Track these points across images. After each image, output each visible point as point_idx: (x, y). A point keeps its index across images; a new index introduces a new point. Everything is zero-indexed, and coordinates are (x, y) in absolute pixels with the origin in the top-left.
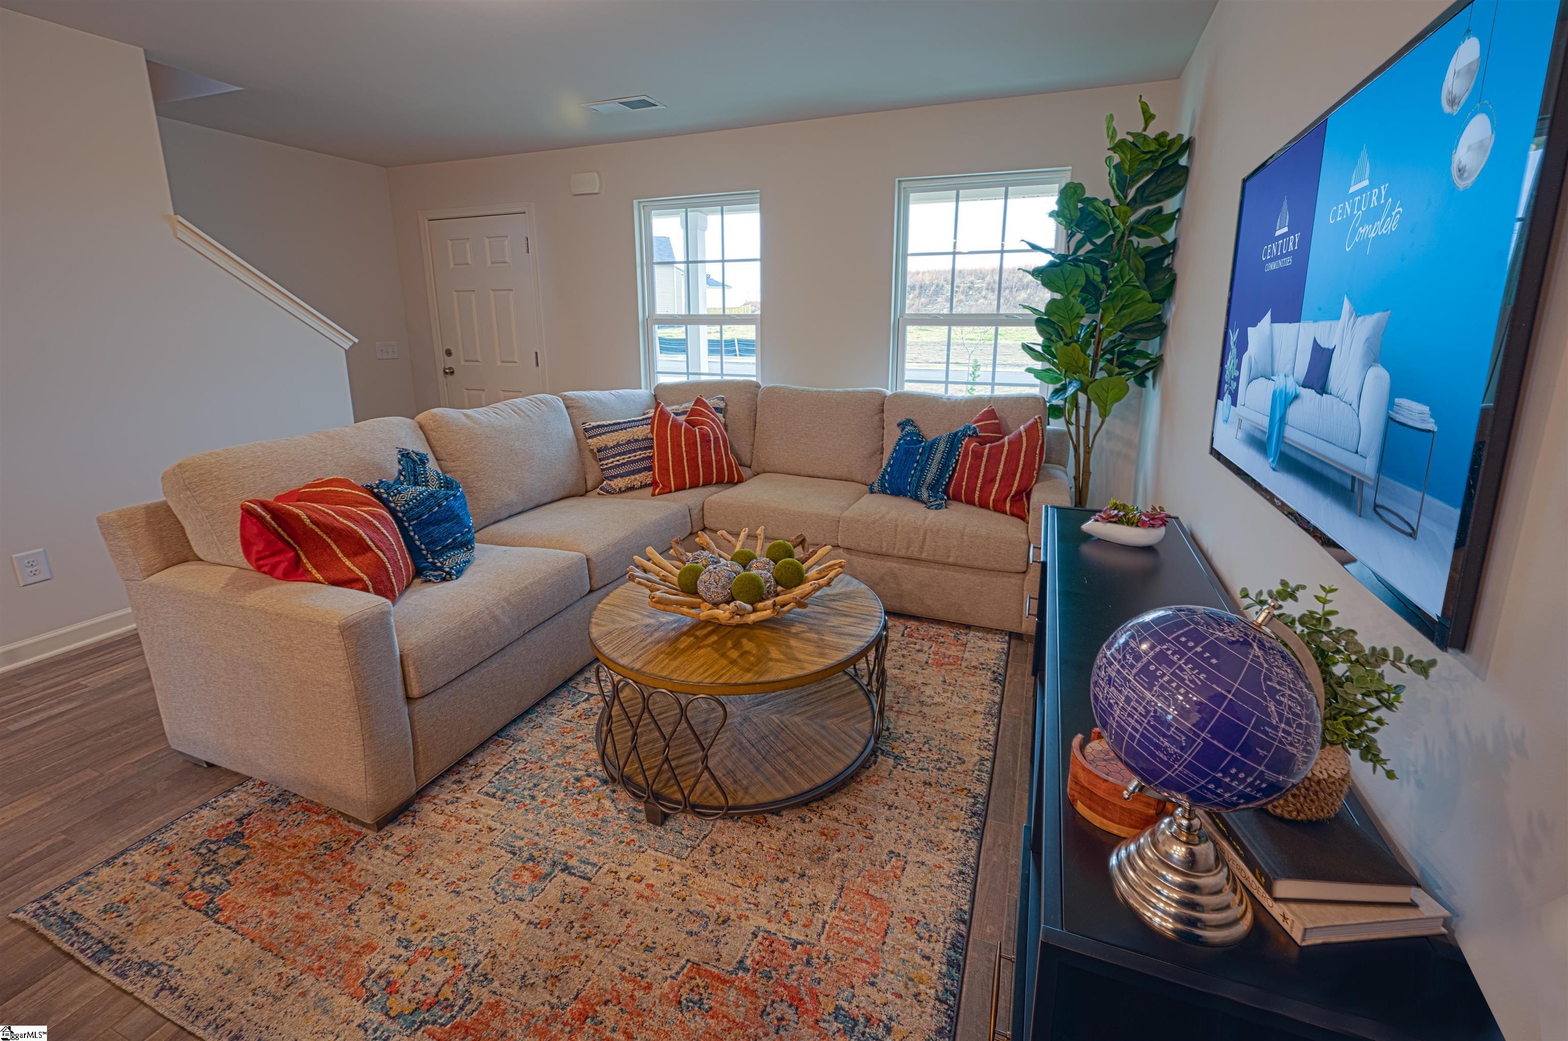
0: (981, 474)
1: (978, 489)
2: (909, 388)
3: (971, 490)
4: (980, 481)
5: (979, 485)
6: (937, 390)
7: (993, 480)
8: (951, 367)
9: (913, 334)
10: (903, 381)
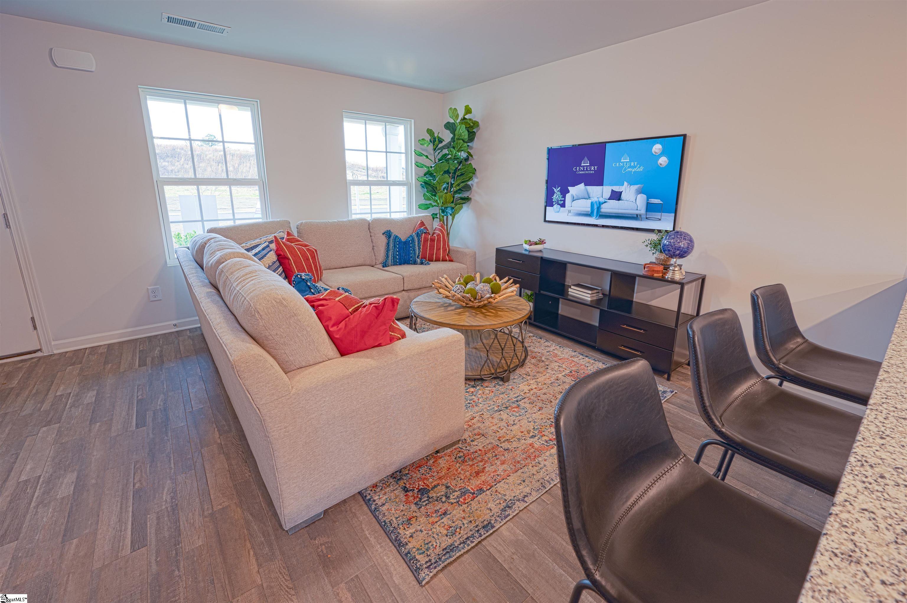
0: (435, 247)
1: (435, 254)
2: (354, 217)
3: (431, 255)
4: (435, 250)
5: (435, 252)
6: (387, 216)
7: (440, 249)
8: (373, 207)
9: (355, 190)
10: (352, 214)
